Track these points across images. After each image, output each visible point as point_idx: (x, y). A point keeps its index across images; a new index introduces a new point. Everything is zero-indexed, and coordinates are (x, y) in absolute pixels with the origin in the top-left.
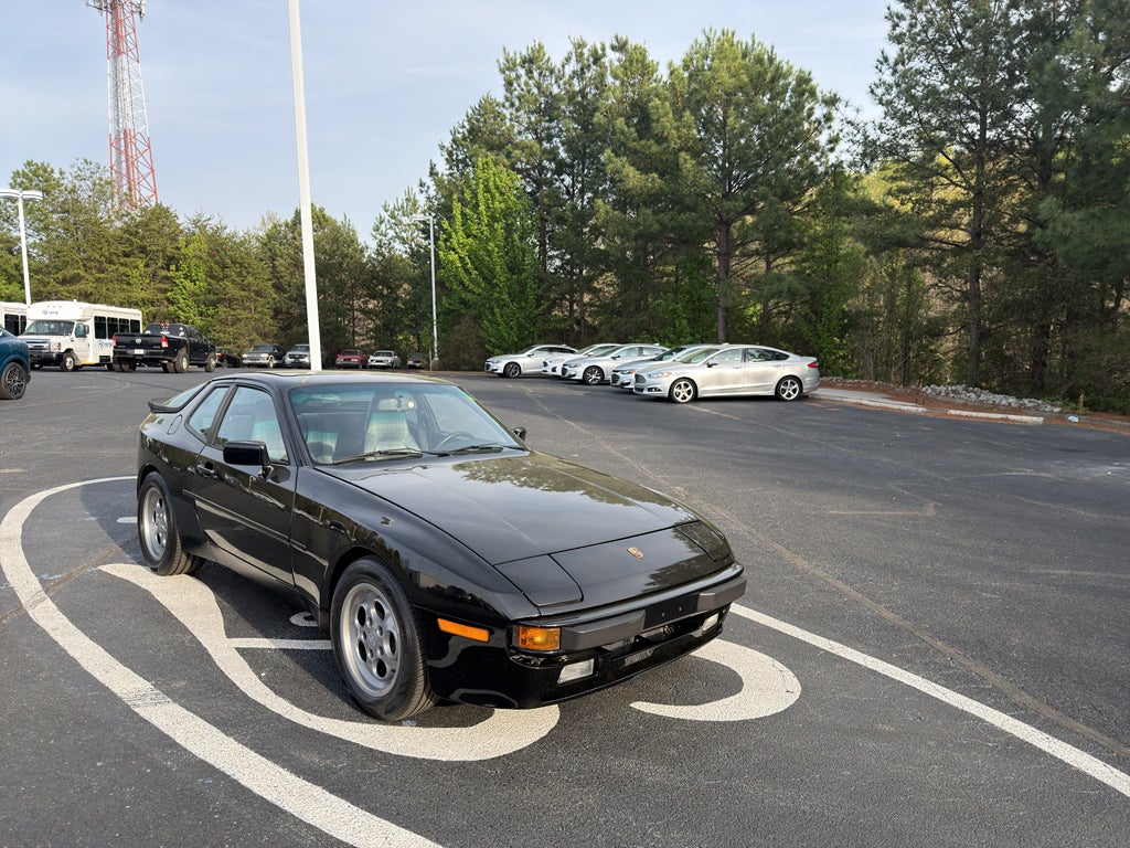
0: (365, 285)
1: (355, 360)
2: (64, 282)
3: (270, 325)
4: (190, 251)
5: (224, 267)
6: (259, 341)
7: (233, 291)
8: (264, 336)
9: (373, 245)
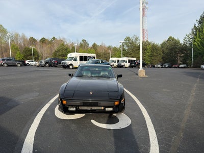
0: (181, 51)
1: (176, 66)
2: (130, 54)
3: (161, 60)
4: (148, 48)
5: (154, 50)
6: (159, 63)
7: (155, 54)
8: (160, 62)
9: (183, 43)
